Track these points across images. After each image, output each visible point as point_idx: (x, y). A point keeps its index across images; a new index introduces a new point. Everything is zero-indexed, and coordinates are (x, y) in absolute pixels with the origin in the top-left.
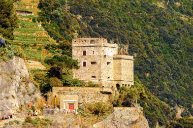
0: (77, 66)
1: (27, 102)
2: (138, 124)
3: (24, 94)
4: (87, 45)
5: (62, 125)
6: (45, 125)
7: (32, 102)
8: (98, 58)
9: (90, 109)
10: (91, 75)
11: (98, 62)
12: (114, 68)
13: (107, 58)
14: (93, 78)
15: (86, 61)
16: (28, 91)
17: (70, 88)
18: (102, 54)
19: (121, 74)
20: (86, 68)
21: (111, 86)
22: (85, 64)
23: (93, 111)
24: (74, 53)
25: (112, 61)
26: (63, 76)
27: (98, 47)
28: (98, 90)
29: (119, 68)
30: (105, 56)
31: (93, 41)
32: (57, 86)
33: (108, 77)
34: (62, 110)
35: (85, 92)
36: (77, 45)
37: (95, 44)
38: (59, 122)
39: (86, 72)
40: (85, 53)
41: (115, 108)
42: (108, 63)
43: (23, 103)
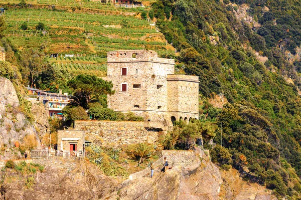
0: (110, 90)
1: (12, 140)
2: (198, 175)
3: (9, 129)
4: (128, 59)
5: (57, 172)
6: (34, 171)
7: (21, 140)
8: (143, 79)
9: (128, 153)
10: (133, 103)
11: (143, 85)
12: (169, 94)
13: (157, 78)
14: (135, 108)
15: (125, 83)
16: (15, 126)
17: (99, 122)
18: (149, 73)
19: (177, 102)
20: (127, 94)
21: (162, 120)
22: (124, 88)
23: (133, 155)
24: (110, 70)
25: (165, 84)
26: (90, 104)
27: (143, 63)
28: (141, 125)
29: (176, 93)
30: (153, 76)
31: (136, 54)
32: (82, 119)
33: (159, 107)
34: (58, 151)
35: (123, 128)
36: (114, 60)
37: (140, 59)
38: (53, 168)
39: (126, 99)
40: (124, 71)
41: (163, 152)
42: (159, 86)
43: (6, 141)
